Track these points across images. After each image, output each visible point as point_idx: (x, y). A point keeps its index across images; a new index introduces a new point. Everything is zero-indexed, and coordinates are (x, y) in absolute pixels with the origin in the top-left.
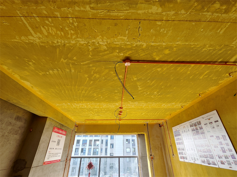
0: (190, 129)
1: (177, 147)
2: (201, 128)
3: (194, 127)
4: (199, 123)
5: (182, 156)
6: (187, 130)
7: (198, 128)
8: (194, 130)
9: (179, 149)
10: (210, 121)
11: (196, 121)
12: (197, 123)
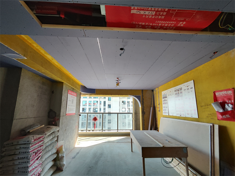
0: (174, 93)
1: (163, 106)
2: (181, 93)
3: (177, 92)
4: (181, 89)
5: (165, 111)
6: (172, 93)
7: (180, 93)
8: (177, 94)
9: (164, 107)
10: (188, 88)
11: (179, 88)
12: (179, 89)
